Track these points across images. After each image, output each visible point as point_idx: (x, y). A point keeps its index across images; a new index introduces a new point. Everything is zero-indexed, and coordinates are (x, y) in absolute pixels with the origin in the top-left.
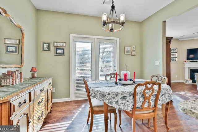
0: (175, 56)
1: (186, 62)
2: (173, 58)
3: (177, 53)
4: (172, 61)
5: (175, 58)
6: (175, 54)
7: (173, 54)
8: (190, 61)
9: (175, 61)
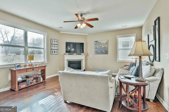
0: (55, 48)
1: (65, 54)
2: (54, 50)
3: (58, 45)
4: (53, 53)
5: (56, 50)
6: (56, 45)
7: (54, 45)
8: (68, 54)
9: (56, 53)
